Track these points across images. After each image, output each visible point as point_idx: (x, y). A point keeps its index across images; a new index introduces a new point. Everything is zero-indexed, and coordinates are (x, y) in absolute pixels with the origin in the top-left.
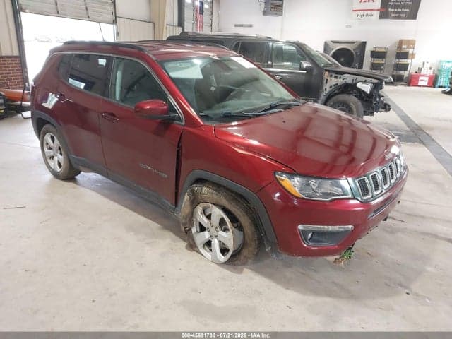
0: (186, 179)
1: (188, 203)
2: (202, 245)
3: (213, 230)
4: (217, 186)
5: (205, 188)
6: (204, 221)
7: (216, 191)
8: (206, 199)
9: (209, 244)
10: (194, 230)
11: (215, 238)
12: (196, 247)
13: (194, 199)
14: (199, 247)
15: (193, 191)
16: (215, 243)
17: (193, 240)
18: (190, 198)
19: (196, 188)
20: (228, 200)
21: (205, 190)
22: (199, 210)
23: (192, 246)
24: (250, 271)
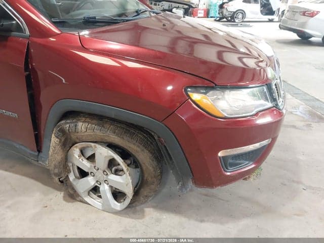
0: (49, 115)
1: (58, 147)
2: (87, 193)
3: (100, 174)
4: (100, 118)
5: (80, 124)
6: (86, 165)
7: (98, 125)
8: (84, 138)
9: (95, 190)
10: (72, 177)
11: (103, 183)
12: (78, 195)
13: (66, 140)
14: (83, 196)
15: (62, 131)
16: (105, 189)
17: (73, 189)
18: (60, 140)
19: (67, 125)
20: (117, 135)
21: (82, 126)
22: (76, 152)
23: (73, 196)
24: (151, 209)
